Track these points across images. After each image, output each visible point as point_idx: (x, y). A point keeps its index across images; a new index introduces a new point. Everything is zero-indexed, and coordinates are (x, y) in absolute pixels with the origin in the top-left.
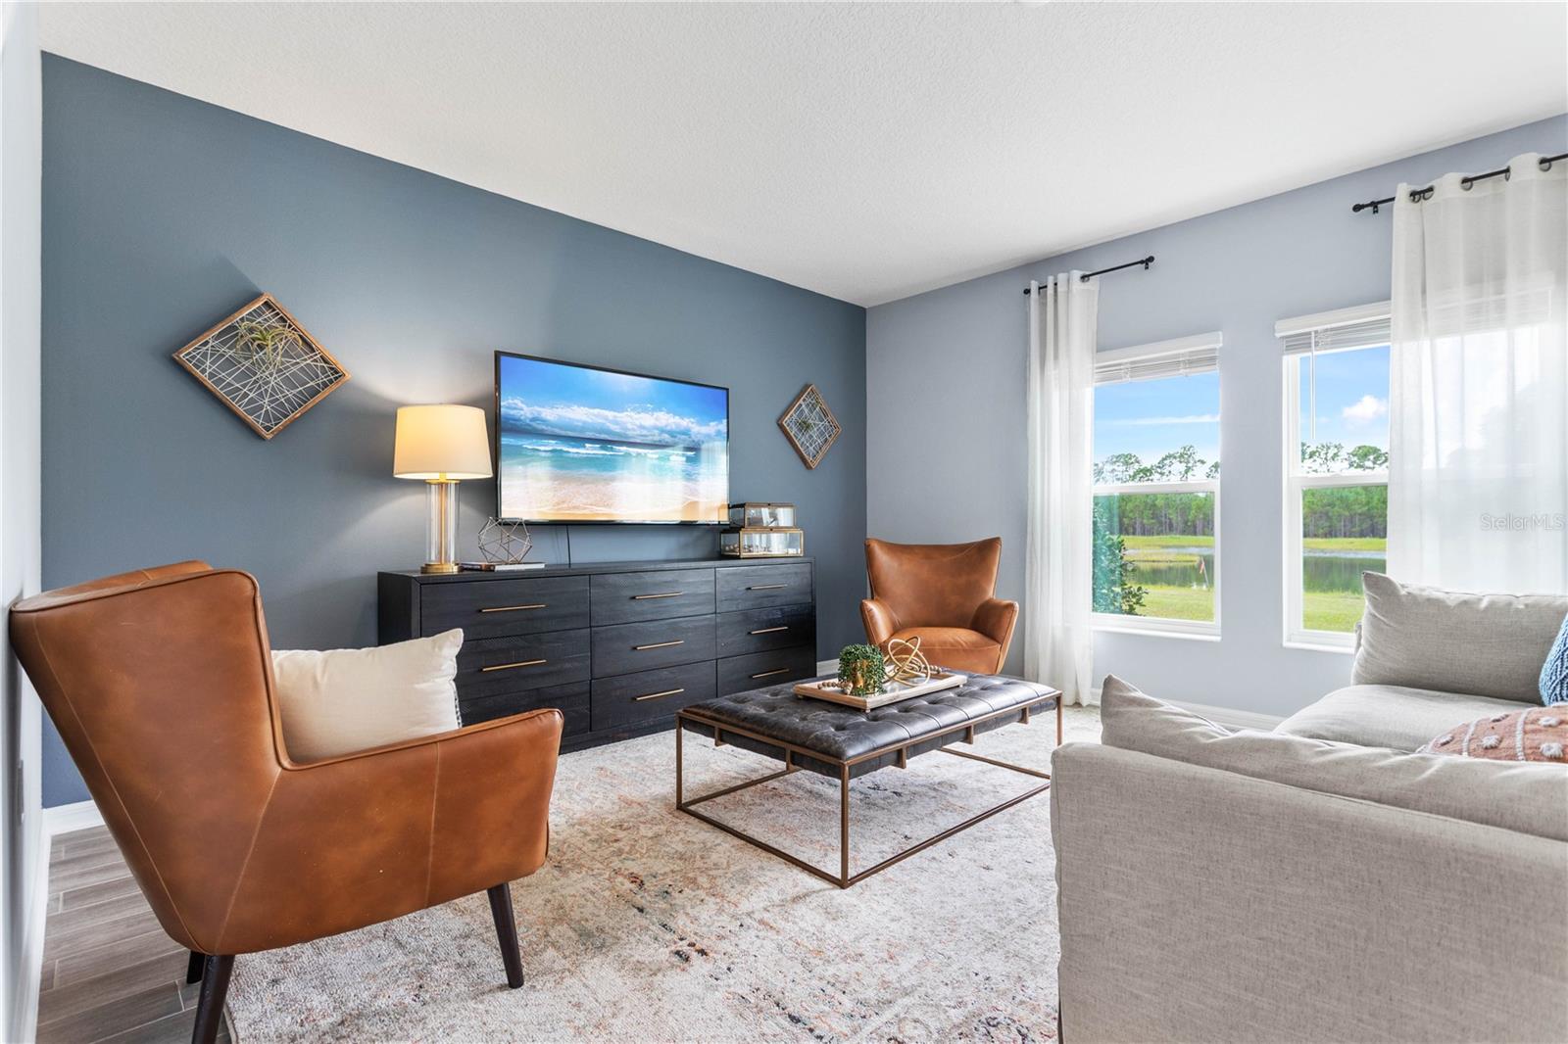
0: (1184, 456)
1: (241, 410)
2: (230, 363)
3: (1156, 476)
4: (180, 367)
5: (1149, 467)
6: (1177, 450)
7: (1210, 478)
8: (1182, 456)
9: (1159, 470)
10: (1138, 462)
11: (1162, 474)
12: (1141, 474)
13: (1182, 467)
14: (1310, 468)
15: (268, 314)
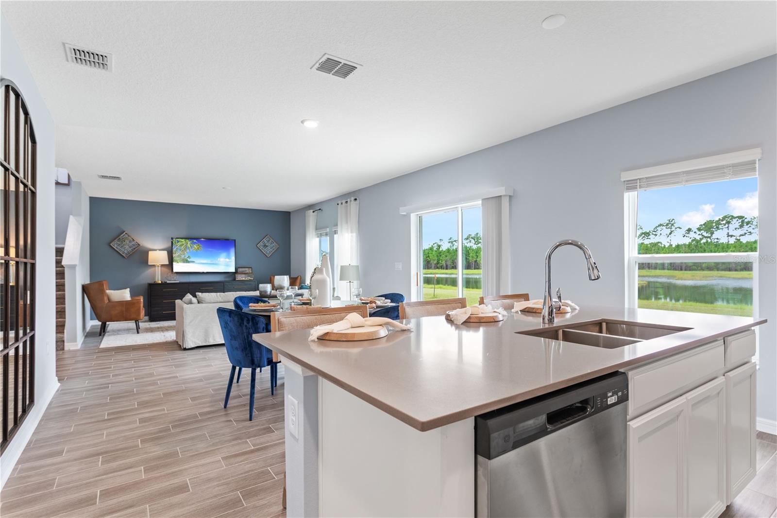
0: (670, 224)
1: (121, 253)
2: (119, 245)
3: (652, 236)
4: (111, 246)
5: (648, 231)
6: (665, 221)
7: (685, 237)
8: (667, 225)
9: (654, 233)
10: (642, 229)
11: (656, 235)
12: (643, 235)
13: (669, 231)
14: (747, 230)
15: (126, 235)
